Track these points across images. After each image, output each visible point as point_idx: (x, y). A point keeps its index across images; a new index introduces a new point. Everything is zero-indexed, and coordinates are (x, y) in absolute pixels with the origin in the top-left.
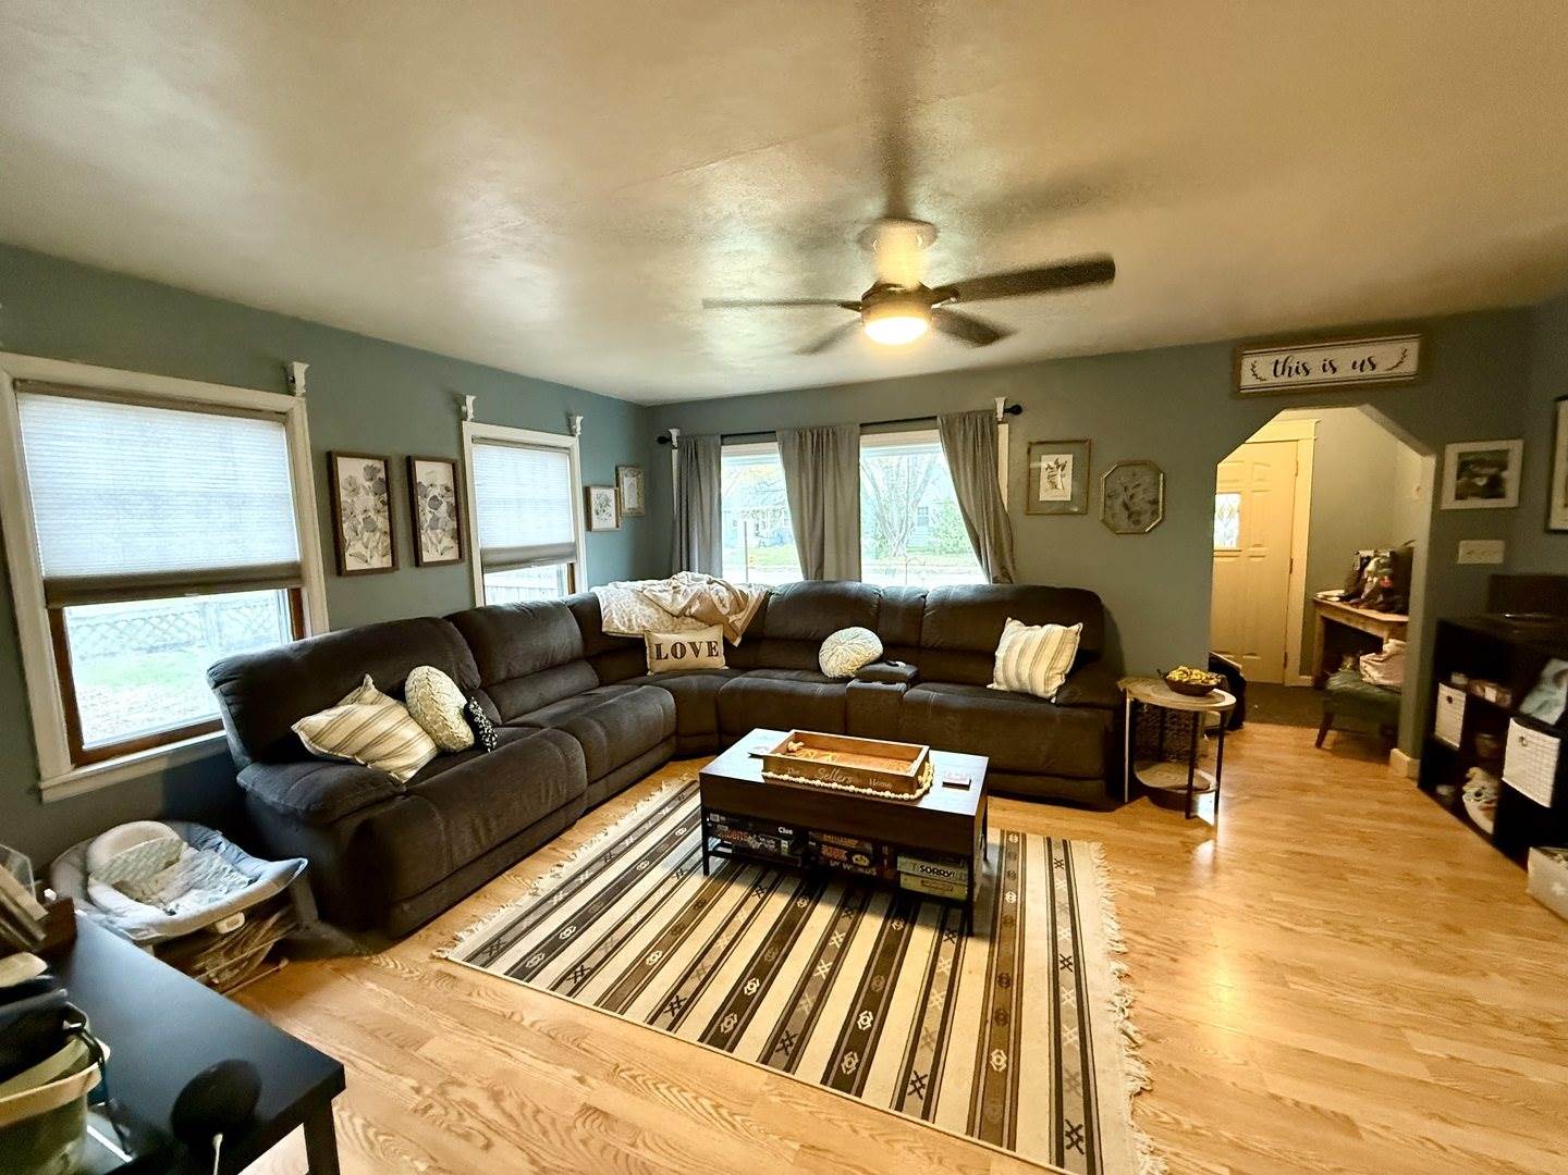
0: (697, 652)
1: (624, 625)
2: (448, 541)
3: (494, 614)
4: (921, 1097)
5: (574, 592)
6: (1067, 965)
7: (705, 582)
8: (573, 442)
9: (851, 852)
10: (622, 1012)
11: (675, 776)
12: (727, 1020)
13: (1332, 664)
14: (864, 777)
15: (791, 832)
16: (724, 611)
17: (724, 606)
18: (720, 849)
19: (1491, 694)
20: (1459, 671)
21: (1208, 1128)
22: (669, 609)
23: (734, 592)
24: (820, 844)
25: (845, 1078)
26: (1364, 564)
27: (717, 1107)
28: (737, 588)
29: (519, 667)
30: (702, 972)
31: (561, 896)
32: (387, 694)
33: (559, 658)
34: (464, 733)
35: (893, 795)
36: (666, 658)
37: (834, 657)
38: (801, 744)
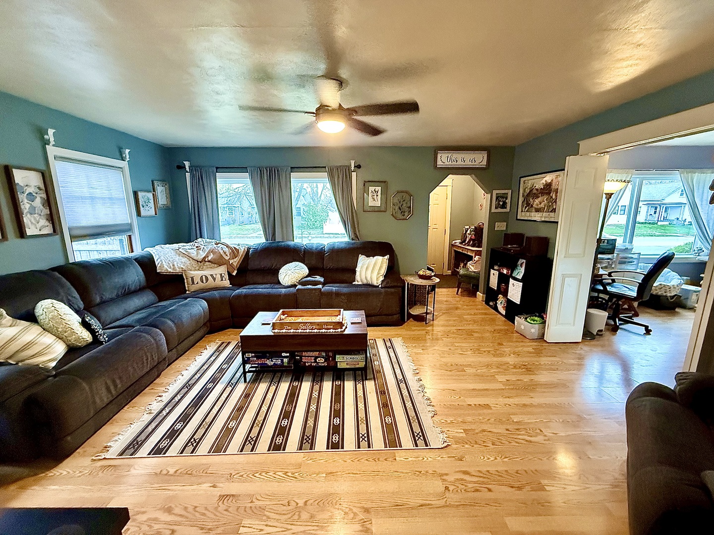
0: (214, 279)
1: (170, 268)
2: (43, 222)
3: (85, 266)
4: (366, 441)
5: (132, 251)
6: (402, 381)
7: (214, 244)
8: (124, 164)
9: (316, 358)
10: (225, 451)
11: (211, 341)
12: (278, 439)
13: (457, 266)
14: (320, 325)
15: (288, 354)
16: (227, 258)
17: (226, 255)
18: (250, 369)
19: (505, 272)
20: (497, 265)
21: (455, 420)
22: (195, 258)
23: (231, 248)
24: (301, 357)
25: (335, 445)
26: (466, 231)
27: (286, 473)
28: (232, 246)
29: (107, 296)
30: (258, 423)
31: (167, 410)
32: (18, 319)
33: (133, 288)
34: (87, 336)
35: (334, 331)
36: (197, 283)
37: (287, 276)
38: (286, 315)
